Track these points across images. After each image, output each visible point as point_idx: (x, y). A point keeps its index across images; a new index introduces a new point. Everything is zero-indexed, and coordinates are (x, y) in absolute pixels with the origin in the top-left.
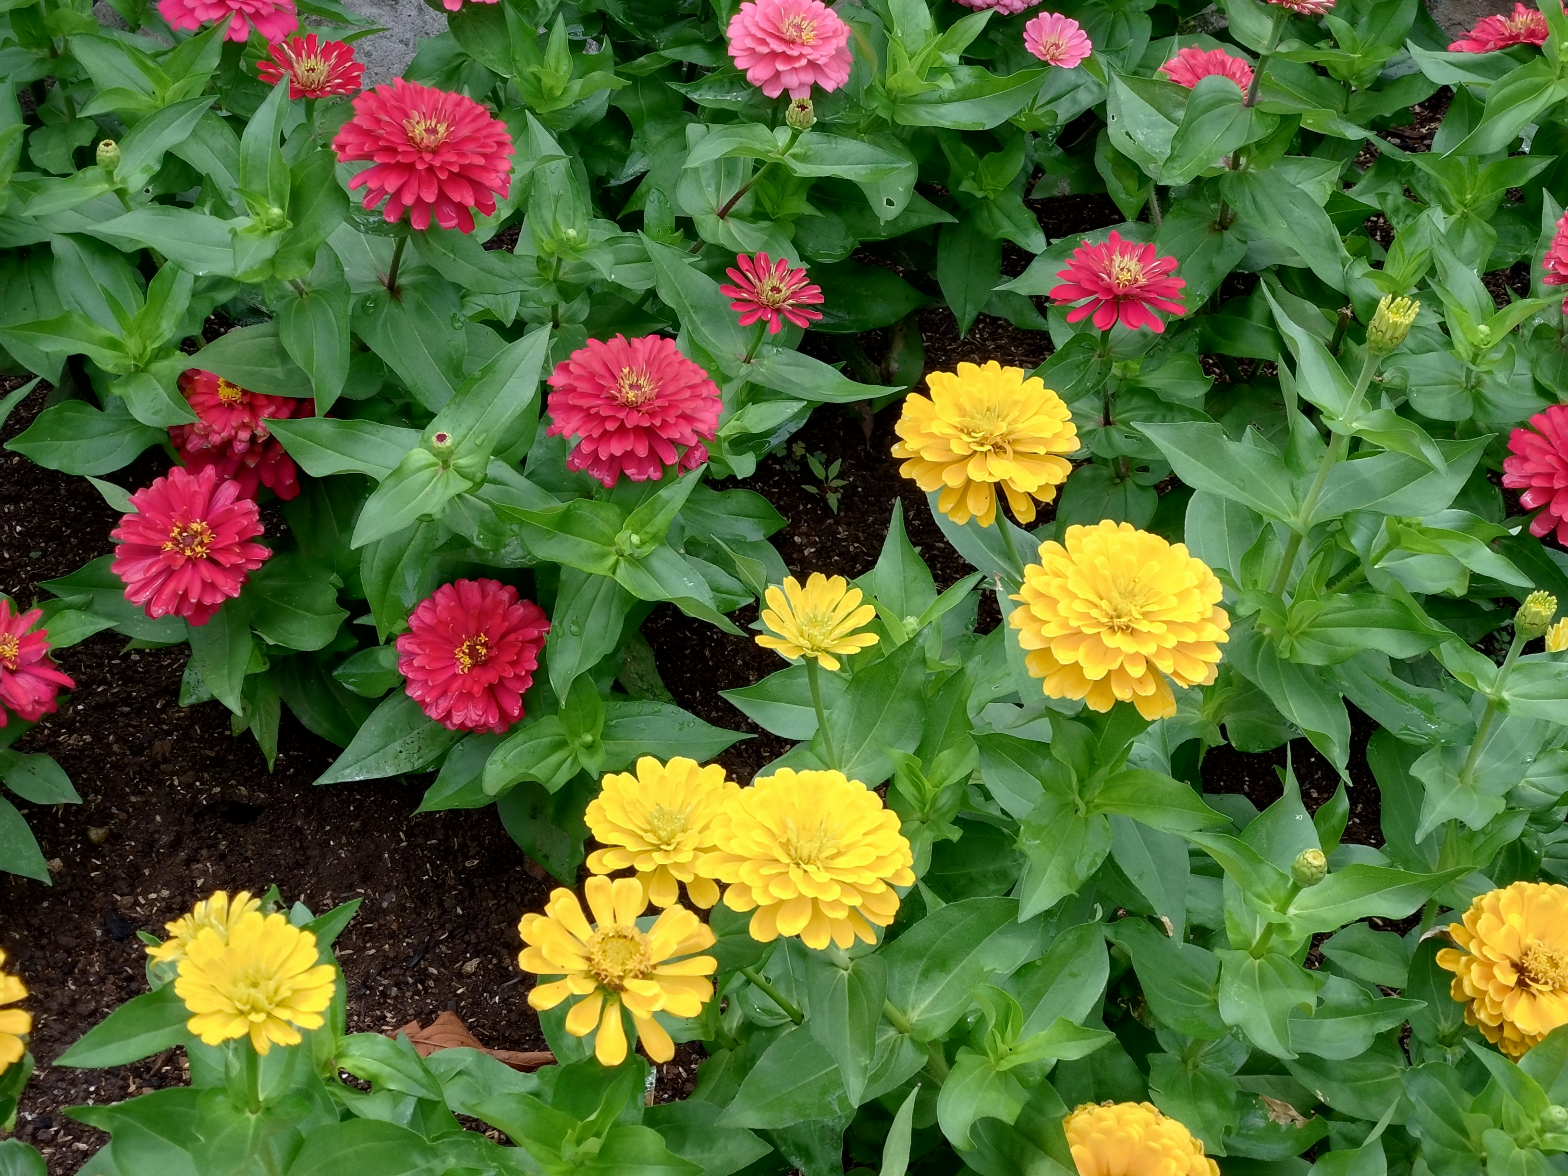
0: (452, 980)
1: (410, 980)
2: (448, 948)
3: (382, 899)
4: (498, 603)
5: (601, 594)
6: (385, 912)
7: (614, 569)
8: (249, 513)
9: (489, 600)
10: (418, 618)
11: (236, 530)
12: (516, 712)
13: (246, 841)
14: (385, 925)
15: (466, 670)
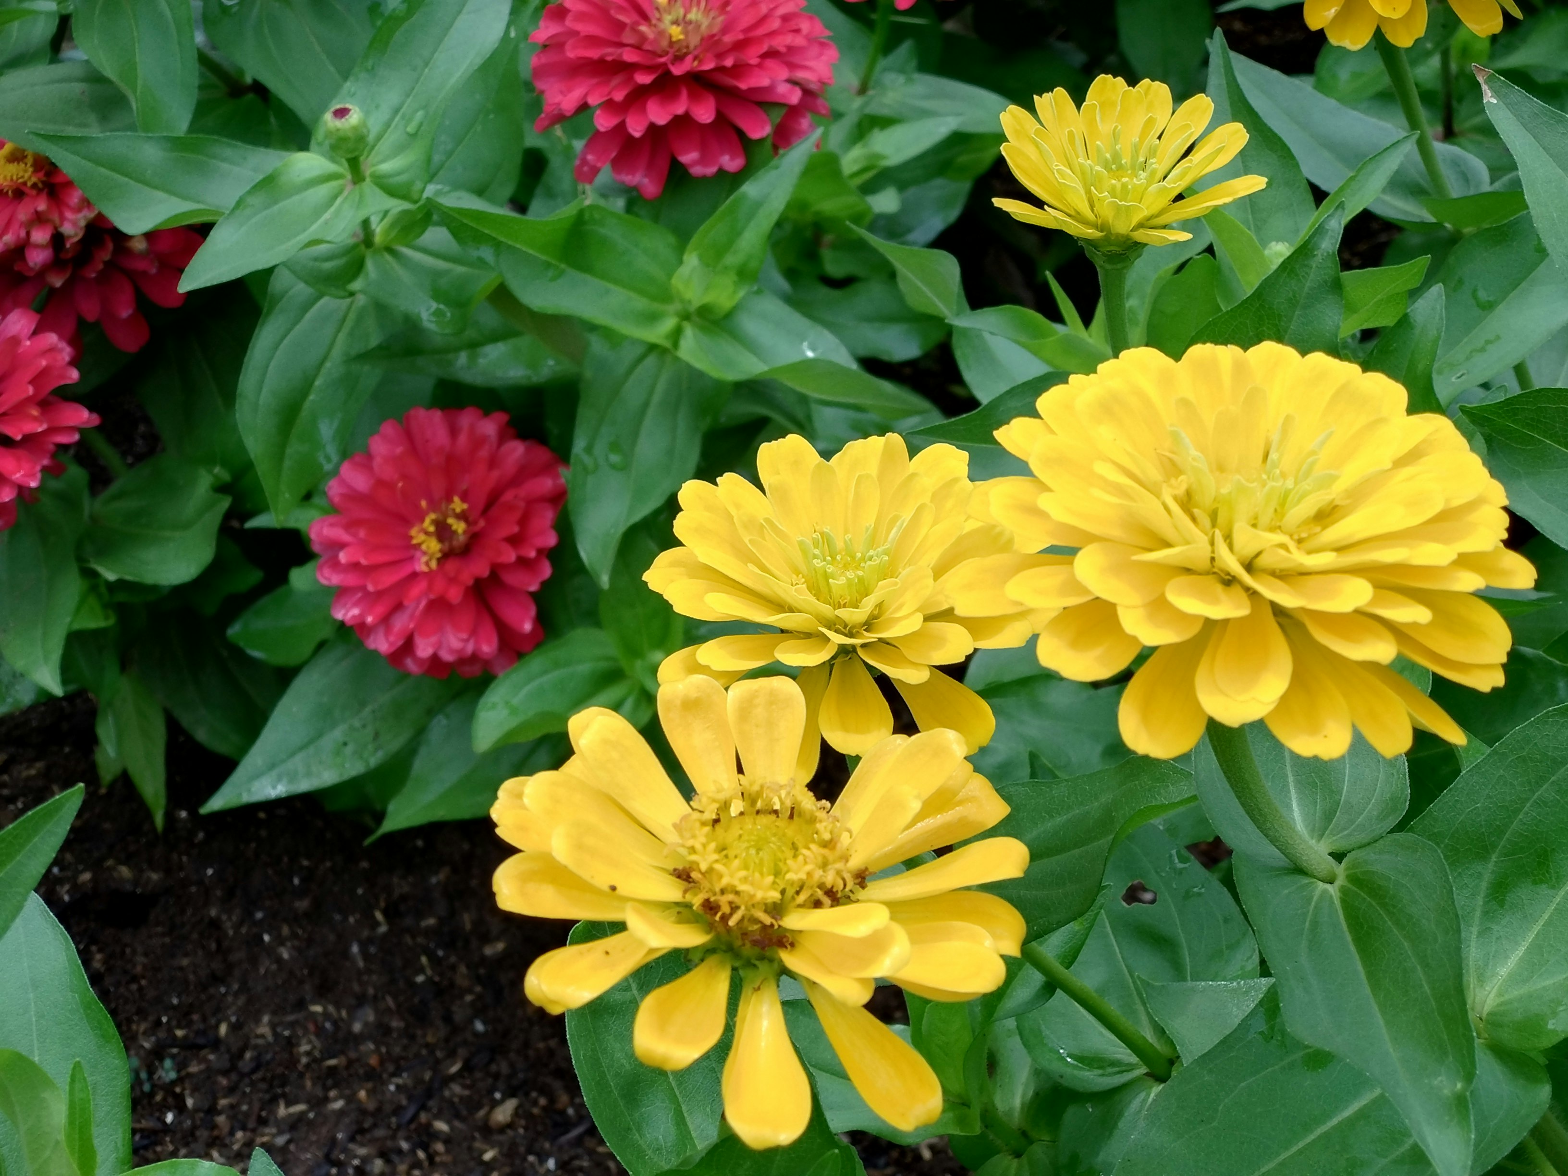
0: (473, 1138)
1: (405, 1145)
2: (465, 1087)
3: (352, 1018)
4: (478, 442)
5: (657, 397)
6: (358, 1039)
7: (676, 335)
8: (52, 350)
9: (463, 439)
10: (343, 482)
11: (29, 376)
12: (528, 627)
13: (134, 952)
14: (358, 1060)
15: (434, 564)
